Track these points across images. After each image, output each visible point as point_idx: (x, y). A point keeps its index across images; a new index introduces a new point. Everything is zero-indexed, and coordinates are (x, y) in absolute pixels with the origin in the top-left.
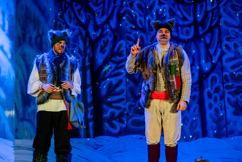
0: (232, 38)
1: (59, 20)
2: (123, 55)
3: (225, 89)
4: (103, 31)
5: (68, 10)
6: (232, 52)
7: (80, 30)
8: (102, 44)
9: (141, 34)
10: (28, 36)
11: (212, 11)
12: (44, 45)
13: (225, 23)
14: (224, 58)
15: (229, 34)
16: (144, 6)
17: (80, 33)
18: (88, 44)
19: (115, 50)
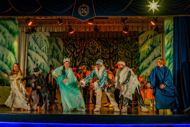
0: (122, 58)
1: (64, 50)
2: (85, 63)
4: (79, 54)
5: (67, 47)
7: (71, 54)
8: (79, 59)
9: (92, 56)
10: (54, 55)
11: (116, 49)
12: (59, 58)
13: (120, 53)
16: (93, 47)
18: (74, 59)
19: (83, 61)
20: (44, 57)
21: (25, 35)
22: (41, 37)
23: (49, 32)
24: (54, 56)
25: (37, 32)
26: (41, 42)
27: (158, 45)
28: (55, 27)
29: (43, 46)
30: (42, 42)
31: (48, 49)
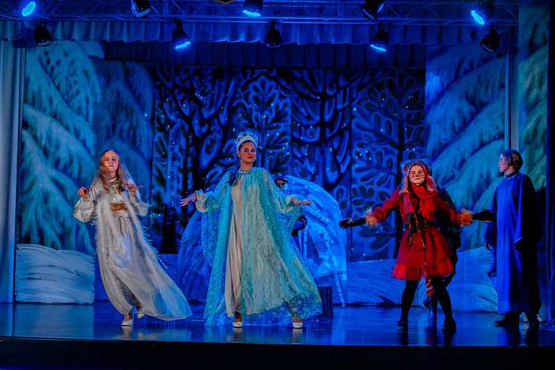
0: (364, 144)
1: (157, 111)
3: (353, 205)
5: (168, 99)
6: (364, 161)
7: (182, 124)
8: (209, 142)
10: (118, 127)
11: (343, 109)
12: (138, 139)
13: (358, 125)
14: (354, 167)
15: (361, 139)
16: (261, 99)
17: (183, 128)
18: (191, 141)
19: (224, 150)
20: (82, 135)
21: (11, 49)
22: (69, 59)
23: (99, 41)
24: (117, 131)
25: (56, 40)
26: (71, 80)
27: (493, 96)
28: (123, 22)
29: (78, 92)
30: (75, 78)
31: (95, 103)
